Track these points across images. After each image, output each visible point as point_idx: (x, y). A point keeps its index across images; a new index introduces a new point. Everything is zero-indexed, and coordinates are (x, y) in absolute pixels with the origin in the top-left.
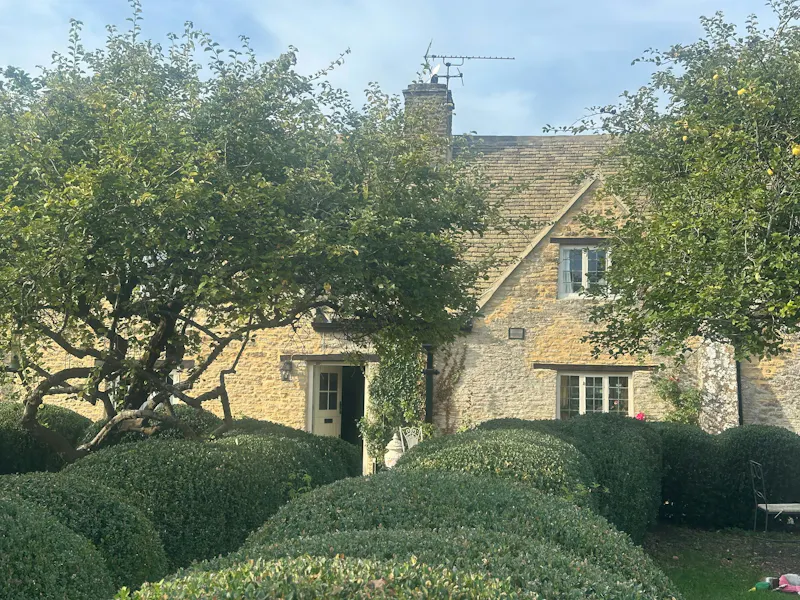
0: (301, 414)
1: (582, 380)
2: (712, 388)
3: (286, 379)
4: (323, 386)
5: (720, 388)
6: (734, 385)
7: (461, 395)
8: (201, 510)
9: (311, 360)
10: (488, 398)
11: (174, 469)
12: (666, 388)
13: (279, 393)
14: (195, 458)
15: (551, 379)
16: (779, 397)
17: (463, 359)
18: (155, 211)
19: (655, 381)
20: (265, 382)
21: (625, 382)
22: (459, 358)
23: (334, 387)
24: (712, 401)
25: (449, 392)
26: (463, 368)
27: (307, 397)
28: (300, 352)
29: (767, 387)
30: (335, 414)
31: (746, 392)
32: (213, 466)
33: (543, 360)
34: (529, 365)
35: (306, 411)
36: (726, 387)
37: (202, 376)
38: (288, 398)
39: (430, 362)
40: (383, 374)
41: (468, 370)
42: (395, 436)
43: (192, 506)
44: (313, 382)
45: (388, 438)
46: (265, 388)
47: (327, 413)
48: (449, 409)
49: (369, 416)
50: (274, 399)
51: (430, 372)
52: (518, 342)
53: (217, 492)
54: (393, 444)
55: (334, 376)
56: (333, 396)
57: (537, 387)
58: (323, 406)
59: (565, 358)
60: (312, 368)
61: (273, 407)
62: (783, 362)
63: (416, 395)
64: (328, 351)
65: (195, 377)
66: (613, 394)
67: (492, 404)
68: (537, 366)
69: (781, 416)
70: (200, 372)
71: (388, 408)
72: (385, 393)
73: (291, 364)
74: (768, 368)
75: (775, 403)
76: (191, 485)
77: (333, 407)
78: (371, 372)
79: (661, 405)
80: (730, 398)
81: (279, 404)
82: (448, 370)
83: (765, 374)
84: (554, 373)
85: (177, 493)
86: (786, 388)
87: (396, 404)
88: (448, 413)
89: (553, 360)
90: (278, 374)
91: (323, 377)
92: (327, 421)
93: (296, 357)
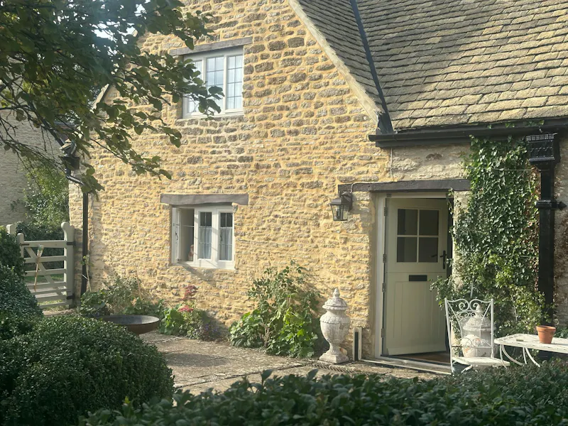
0: (364, 267)
13: (338, 237)
20: (322, 222)
27: (372, 243)
28: (361, 179)
35: (372, 264)
38: (349, 245)
44: (384, 222)
46: (322, 230)
47: (417, 267)
50: (333, 245)
61: (332, 255)
64: (399, 177)
73: (351, 197)
81: (339, 252)
91: (401, 213)
92: (413, 278)
93: (359, 187)
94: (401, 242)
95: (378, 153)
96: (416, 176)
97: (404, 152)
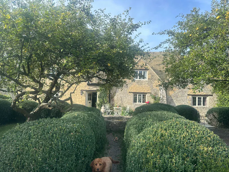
0: (84, 101)
1: (138, 95)
2: (162, 97)
3: (82, 95)
4: (89, 96)
5: (163, 97)
6: (165, 96)
7: (115, 98)
8: (65, 155)
9: (86, 91)
10: (120, 98)
11: (52, 136)
12: (153, 97)
13: (80, 97)
14: (62, 129)
15: (132, 95)
16: (173, 98)
17: (116, 91)
18: (48, 35)
19: (151, 95)
20: (77, 95)
21: (145, 95)
22: (115, 91)
23: (91, 96)
24: (162, 99)
25: (113, 97)
26: (116, 93)
27: (86, 98)
28: (84, 89)
29: (171, 97)
30: (91, 101)
31: (167, 97)
32: (70, 132)
33: (131, 91)
34: (128, 92)
35: (85, 101)
36: (164, 96)
37: (65, 94)
38: (82, 98)
39: (110, 92)
40: (101, 94)
41: (117, 93)
42: (103, 106)
43: (61, 153)
44: (87, 95)
45: (102, 106)
46: (77, 96)
47: (90, 101)
48: (113, 100)
49: (98, 102)
50: (79, 98)
51: (110, 94)
52: (126, 88)
53: (72, 145)
54: (103, 107)
55: (91, 94)
56: (91, 98)
57: (130, 96)
58: (89, 100)
59: (135, 91)
60: (87, 92)
61: (79, 100)
62: (174, 92)
63: (107, 98)
64: (90, 89)
65: (63, 94)
66: (143, 98)
67: (121, 99)
68: (129, 92)
69: (173, 102)
70: (64, 93)
71: (101, 100)
72: (101, 97)
73: (83, 92)
74: (171, 93)
75: (172, 99)
76: (60, 143)
77: (90, 100)
78: (98, 93)
79: (152, 100)
80: (165, 99)
81: (80, 99)
82: (113, 93)
83: (170, 94)
84: (133, 94)
85: (53, 148)
86: (174, 97)
87: (103, 100)
88: (113, 101)
89: (133, 91)
90: (80, 94)
91: (89, 94)
92: (89, 103)
93: (84, 90)
94: (89, 98)
95: (88, 86)
96: (93, 89)
97: (91, 86)
